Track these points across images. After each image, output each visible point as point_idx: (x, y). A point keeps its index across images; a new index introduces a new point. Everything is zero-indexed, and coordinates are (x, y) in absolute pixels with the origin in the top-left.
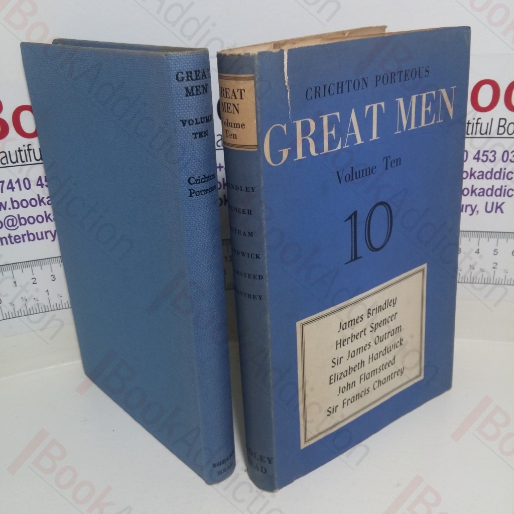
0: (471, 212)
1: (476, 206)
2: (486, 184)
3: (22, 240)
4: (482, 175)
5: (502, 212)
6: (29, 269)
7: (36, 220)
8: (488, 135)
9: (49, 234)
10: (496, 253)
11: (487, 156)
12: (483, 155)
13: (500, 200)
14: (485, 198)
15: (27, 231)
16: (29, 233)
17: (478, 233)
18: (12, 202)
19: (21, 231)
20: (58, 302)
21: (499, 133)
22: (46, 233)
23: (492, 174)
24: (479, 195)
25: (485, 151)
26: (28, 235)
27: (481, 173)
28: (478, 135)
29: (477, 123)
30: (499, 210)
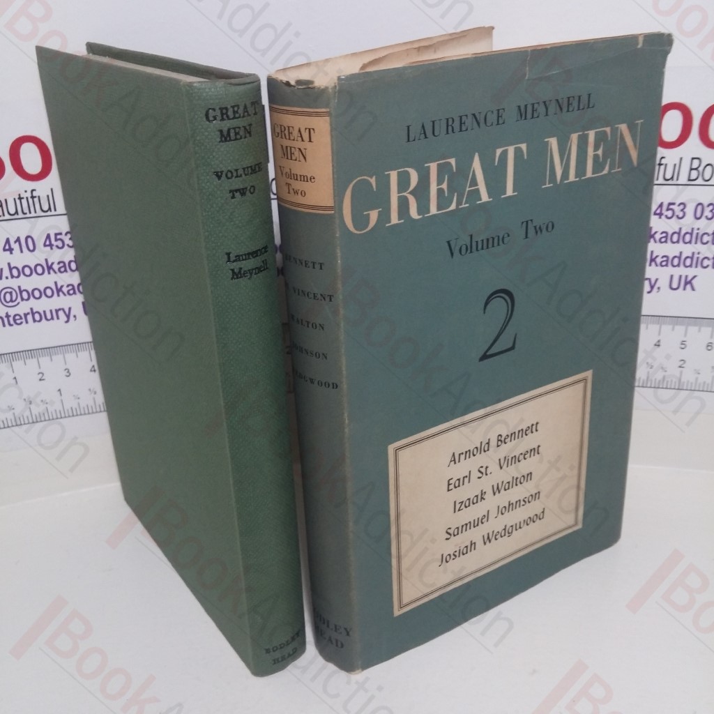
1: (657, 280)
3: (24, 320)
6: (35, 360)
7: (43, 293)
9: (61, 313)
10: (683, 346)
15: (32, 309)
16: (34, 311)
18: (11, 269)
19: (23, 308)
20: (75, 406)
22: (57, 311)
26: (33, 314)
30: (688, 287)
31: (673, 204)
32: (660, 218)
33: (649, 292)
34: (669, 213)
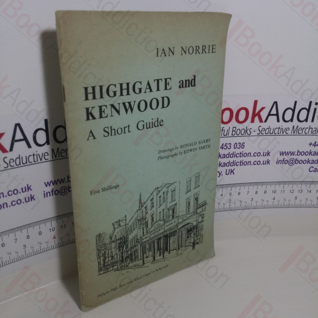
0: (219, 175)
1: (221, 172)
2: (226, 160)
4: (225, 156)
5: (234, 174)
8: (227, 136)
11: (227, 146)
12: (225, 146)
13: (232, 168)
14: (226, 168)
17: (222, 186)
21: (233, 134)
23: (229, 155)
24: (223, 166)
25: (226, 144)
27: (224, 155)
28: (223, 136)
29: (222, 130)
30: (232, 173)
31: (227, 144)
32: (222, 149)
33: (218, 177)
34: (226, 147)
